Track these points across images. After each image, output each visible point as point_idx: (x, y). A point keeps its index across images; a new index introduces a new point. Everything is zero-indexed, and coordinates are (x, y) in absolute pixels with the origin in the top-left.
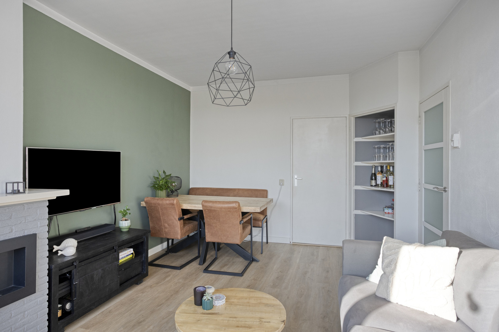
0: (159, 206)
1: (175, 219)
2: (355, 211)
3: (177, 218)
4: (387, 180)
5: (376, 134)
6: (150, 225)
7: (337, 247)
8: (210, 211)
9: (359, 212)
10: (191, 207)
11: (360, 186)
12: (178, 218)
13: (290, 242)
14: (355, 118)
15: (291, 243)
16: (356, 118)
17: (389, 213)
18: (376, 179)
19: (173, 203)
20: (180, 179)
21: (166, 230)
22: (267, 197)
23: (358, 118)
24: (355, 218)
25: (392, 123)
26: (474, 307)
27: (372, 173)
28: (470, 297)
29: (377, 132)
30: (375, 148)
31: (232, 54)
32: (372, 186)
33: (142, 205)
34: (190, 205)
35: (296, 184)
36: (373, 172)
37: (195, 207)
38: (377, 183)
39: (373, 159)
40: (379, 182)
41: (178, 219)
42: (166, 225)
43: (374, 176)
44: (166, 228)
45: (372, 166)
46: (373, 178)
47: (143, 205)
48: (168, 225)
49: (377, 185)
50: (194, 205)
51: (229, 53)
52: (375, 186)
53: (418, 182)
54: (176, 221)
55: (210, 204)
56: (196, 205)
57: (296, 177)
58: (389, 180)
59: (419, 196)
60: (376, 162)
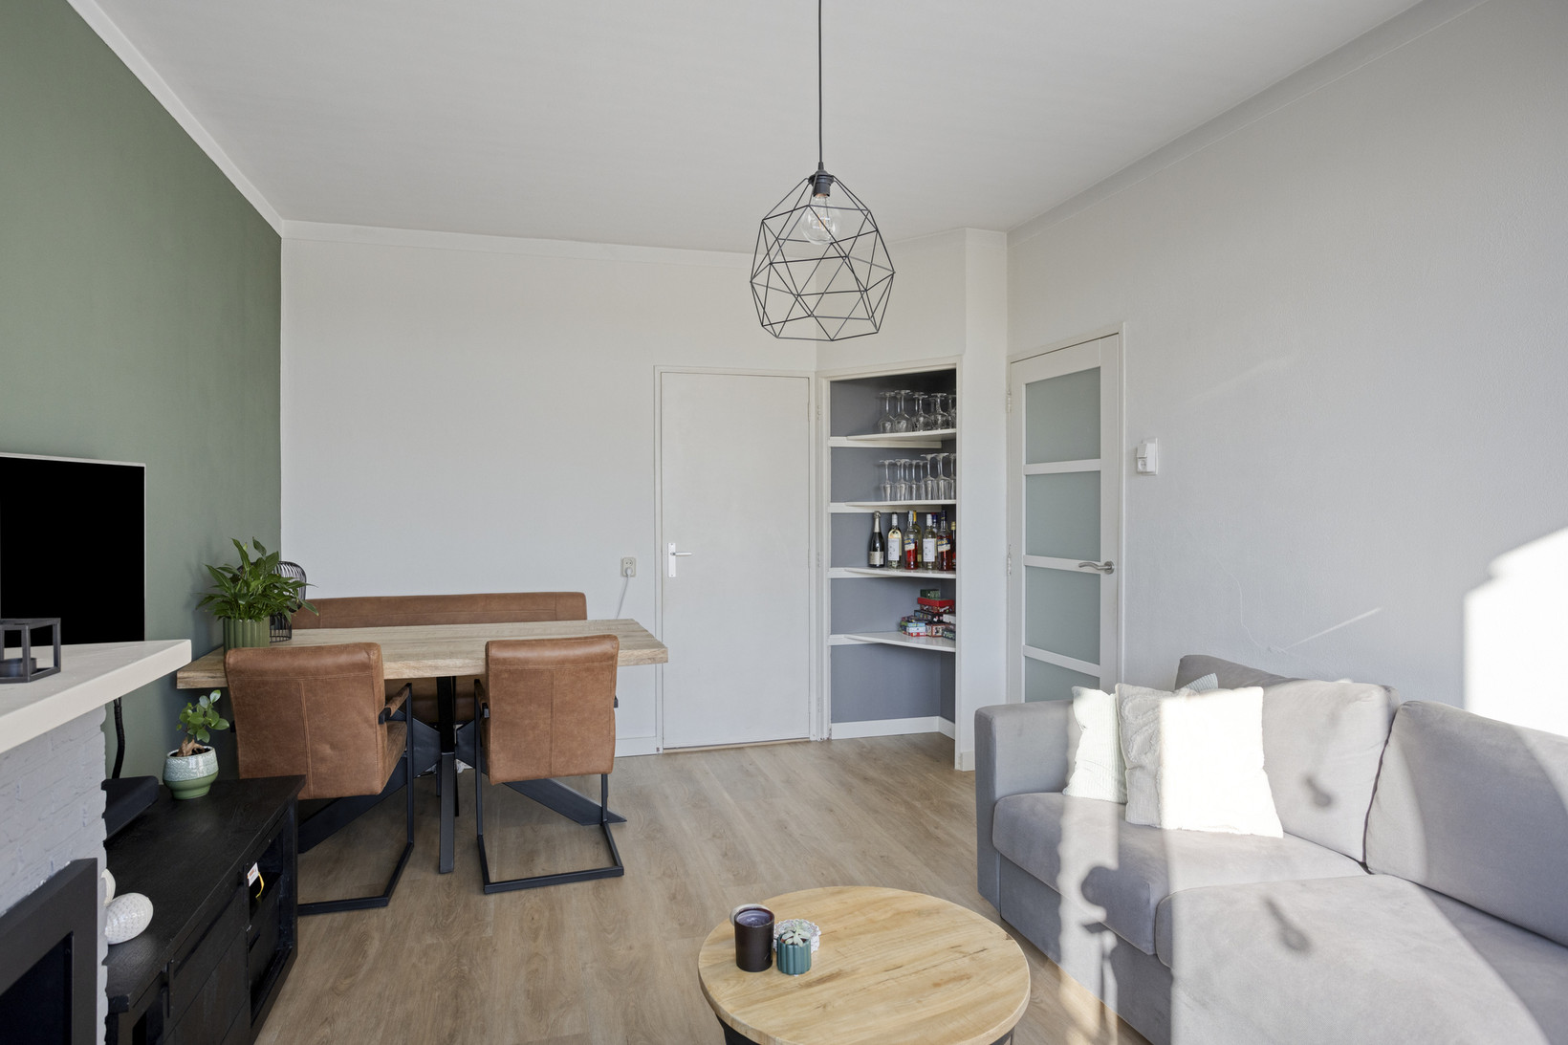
0: (301, 681)
1: (367, 720)
2: (831, 636)
3: (373, 715)
4: (919, 550)
5: (884, 432)
6: (241, 758)
7: (789, 744)
8: (521, 673)
9: (843, 640)
10: (418, 669)
11: (843, 569)
12: (377, 714)
13: (658, 749)
14: (831, 382)
15: (661, 751)
16: (833, 383)
17: (918, 635)
18: (884, 548)
19: (366, 661)
20: (299, 570)
21: (323, 769)
22: (585, 618)
23: (837, 385)
24: (832, 656)
25: (950, 405)
26: (1323, 800)
27: (873, 534)
28: (1310, 783)
29: (888, 425)
30: (883, 465)
31: (820, 182)
32: (874, 566)
33: (180, 686)
34: (412, 663)
35: (672, 572)
36: (877, 530)
37: (436, 668)
38: (890, 558)
39: (878, 493)
40: (894, 555)
41: (377, 721)
42: (327, 750)
43: (878, 542)
44: (323, 760)
45: (873, 514)
46: (878, 545)
47: (186, 683)
48: (333, 746)
49: (886, 564)
50: (430, 662)
51: (811, 179)
52: (881, 566)
53: (1004, 553)
54: (371, 726)
55: (522, 654)
56: (440, 662)
57: (672, 548)
58: (925, 551)
59: (1008, 587)
60: (884, 505)
